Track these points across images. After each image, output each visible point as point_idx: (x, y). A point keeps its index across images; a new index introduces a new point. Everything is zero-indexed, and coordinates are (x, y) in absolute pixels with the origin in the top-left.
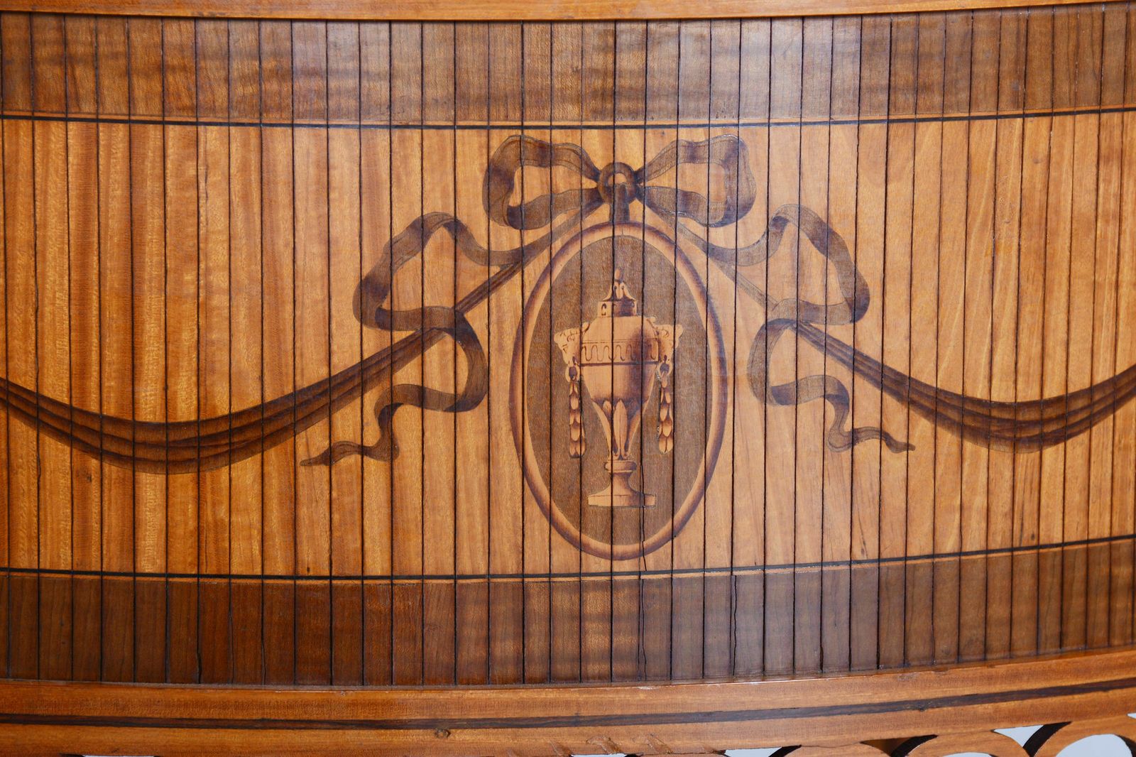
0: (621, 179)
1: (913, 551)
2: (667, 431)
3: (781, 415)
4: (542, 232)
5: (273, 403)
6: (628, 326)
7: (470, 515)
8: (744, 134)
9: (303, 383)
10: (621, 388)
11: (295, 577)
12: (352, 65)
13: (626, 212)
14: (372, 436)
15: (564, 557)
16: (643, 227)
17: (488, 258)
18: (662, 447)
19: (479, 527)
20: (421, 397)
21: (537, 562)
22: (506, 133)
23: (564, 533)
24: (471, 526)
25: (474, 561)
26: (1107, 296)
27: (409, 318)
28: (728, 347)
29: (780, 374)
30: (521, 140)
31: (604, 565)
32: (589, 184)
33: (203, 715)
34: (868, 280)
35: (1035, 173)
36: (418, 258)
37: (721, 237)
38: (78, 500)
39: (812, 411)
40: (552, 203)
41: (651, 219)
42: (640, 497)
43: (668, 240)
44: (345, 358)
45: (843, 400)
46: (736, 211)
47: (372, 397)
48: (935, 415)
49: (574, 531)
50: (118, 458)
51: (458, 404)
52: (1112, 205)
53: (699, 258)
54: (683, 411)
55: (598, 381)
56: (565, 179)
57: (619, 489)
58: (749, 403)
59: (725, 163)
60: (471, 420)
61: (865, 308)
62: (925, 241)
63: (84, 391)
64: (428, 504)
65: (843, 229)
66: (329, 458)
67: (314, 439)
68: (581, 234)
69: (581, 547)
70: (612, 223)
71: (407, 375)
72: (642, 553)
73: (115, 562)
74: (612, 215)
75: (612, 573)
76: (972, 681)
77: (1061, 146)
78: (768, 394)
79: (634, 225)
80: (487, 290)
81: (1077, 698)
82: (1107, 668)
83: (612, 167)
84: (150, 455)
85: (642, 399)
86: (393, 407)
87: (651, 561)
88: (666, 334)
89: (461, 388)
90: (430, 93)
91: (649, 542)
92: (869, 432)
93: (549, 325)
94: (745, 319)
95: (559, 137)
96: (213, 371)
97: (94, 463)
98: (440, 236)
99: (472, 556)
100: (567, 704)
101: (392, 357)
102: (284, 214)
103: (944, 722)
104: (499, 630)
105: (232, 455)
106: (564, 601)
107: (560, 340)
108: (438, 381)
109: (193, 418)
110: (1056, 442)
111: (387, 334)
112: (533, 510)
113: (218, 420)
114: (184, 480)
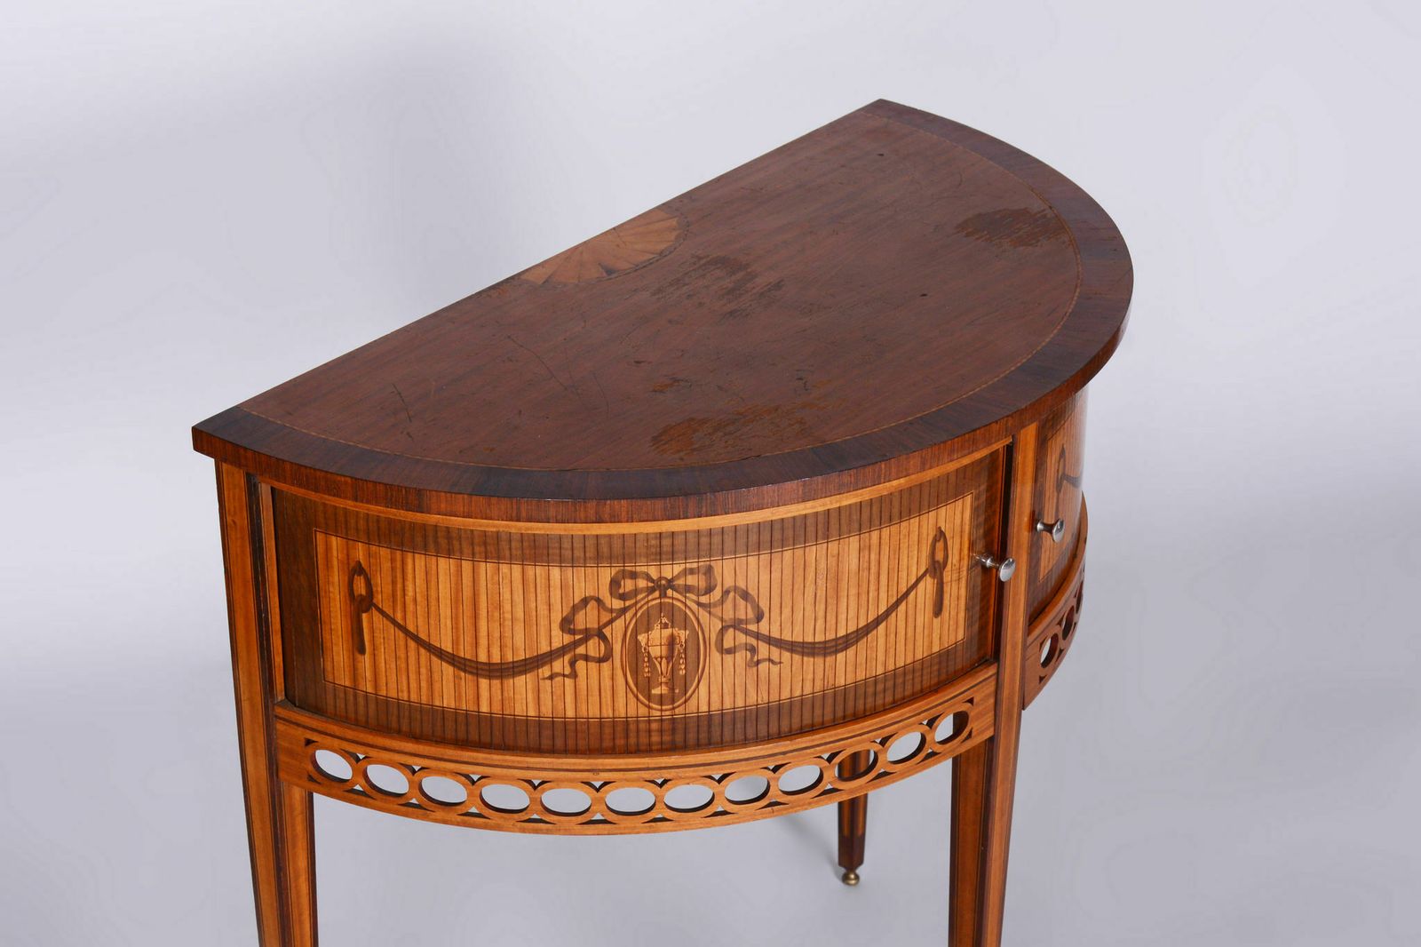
0: (663, 582)
1: (783, 697)
2: (683, 667)
3: (729, 658)
4: (633, 601)
5: (531, 658)
6: (667, 632)
7: (606, 697)
8: (713, 563)
9: (540, 652)
10: (664, 654)
11: (539, 717)
12: (557, 545)
13: (666, 594)
14: (568, 670)
15: (643, 711)
16: (673, 598)
17: (611, 611)
18: (681, 672)
19: (610, 702)
20: (586, 658)
21: (632, 712)
22: (617, 569)
23: (642, 703)
24: (607, 701)
25: (607, 712)
26: (864, 597)
27: (580, 632)
28: (707, 636)
29: (728, 643)
30: (624, 570)
31: (658, 713)
32: (650, 584)
33: (506, 764)
34: (764, 609)
35: (832, 561)
36: (584, 611)
37: (704, 599)
38: (457, 687)
39: (741, 656)
40: (636, 592)
41: (676, 595)
42: (672, 689)
43: (682, 602)
44: (557, 644)
45: (753, 650)
46: (709, 590)
47: (567, 658)
48: (792, 651)
49: (647, 703)
50: (471, 673)
51: (600, 660)
52: (866, 565)
53: (694, 607)
54: (689, 660)
55: (655, 651)
56: (642, 583)
57: (664, 687)
58: (716, 656)
59: (705, 574)
60: (606, 666)
61: (762, 618)
62: (787, 590)
63: (458, 649)
64: (590, 693)
65: (753, 592)
66: (551, 678)
67: (545, 671)
68: (648, 602)
69: (649, 707)
70: (660, 597)
71: (581, 650)
72: (674, 708)
73: (472, 707)
74: (660, 595)
75: (662, 716)
76: (806, 742)
77: (844, 549)
78: (723, 651)
79: (669, 598)
80: (611, 622)
81: (849, 740)
82: (862, 728)
83: (661, 578)
84: (483, 673)
85: (673, 657)
86: (575, 661)
87: (677, 711)
88: (682, 635)
89: (602, 655)
90: (587, 555)
91: (676, 704)
92: (764, 660)
93: (636, 633)
94: (714, 626)
95: (638, 569)
96: (506, 646)
97: (463, 674)
98: (593, 604)
99: (607, 710)
100: (644, 764)
101: (575, 644)
102: (532, 596)
103: (793, 757)
104: (618, 735)
105: (514, 675)
106: (642, 726)
107: (640, 638)
108: (592, 653)
109: (499, 661)
110: (842, 651)
111: (572, 637)
112: (630, 695)
113: (508, 663)
114: (496, 683)
